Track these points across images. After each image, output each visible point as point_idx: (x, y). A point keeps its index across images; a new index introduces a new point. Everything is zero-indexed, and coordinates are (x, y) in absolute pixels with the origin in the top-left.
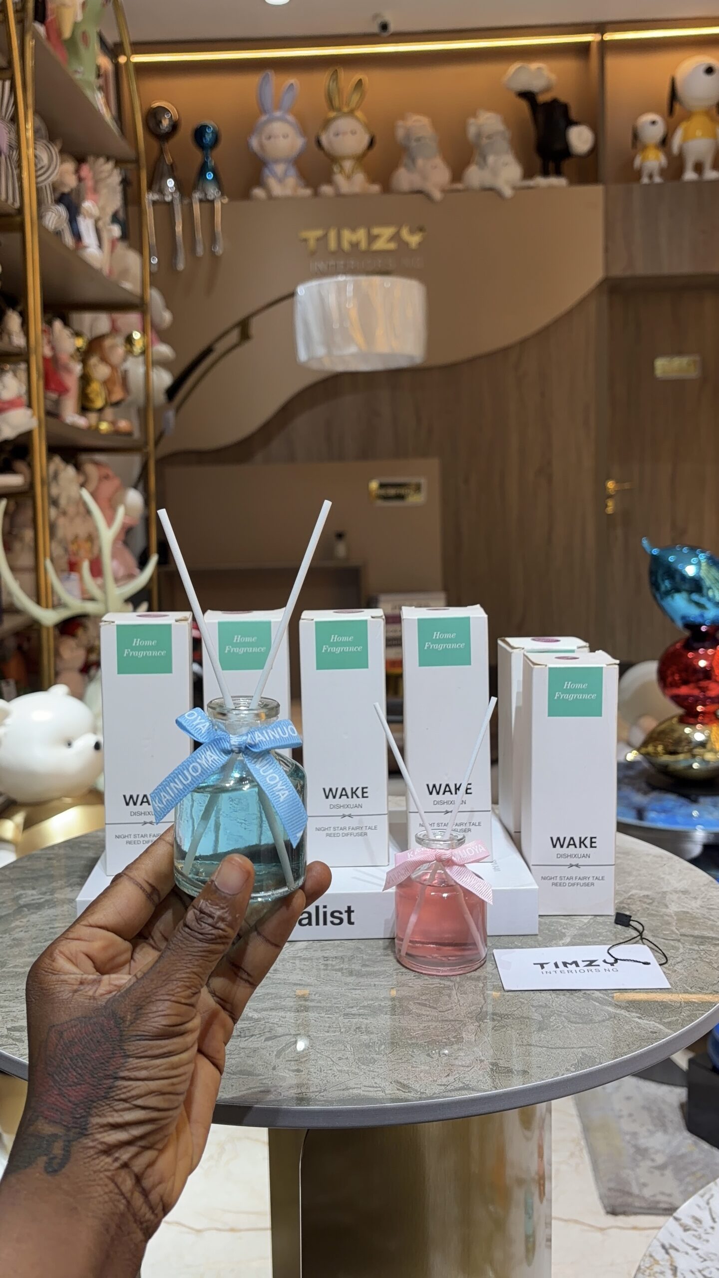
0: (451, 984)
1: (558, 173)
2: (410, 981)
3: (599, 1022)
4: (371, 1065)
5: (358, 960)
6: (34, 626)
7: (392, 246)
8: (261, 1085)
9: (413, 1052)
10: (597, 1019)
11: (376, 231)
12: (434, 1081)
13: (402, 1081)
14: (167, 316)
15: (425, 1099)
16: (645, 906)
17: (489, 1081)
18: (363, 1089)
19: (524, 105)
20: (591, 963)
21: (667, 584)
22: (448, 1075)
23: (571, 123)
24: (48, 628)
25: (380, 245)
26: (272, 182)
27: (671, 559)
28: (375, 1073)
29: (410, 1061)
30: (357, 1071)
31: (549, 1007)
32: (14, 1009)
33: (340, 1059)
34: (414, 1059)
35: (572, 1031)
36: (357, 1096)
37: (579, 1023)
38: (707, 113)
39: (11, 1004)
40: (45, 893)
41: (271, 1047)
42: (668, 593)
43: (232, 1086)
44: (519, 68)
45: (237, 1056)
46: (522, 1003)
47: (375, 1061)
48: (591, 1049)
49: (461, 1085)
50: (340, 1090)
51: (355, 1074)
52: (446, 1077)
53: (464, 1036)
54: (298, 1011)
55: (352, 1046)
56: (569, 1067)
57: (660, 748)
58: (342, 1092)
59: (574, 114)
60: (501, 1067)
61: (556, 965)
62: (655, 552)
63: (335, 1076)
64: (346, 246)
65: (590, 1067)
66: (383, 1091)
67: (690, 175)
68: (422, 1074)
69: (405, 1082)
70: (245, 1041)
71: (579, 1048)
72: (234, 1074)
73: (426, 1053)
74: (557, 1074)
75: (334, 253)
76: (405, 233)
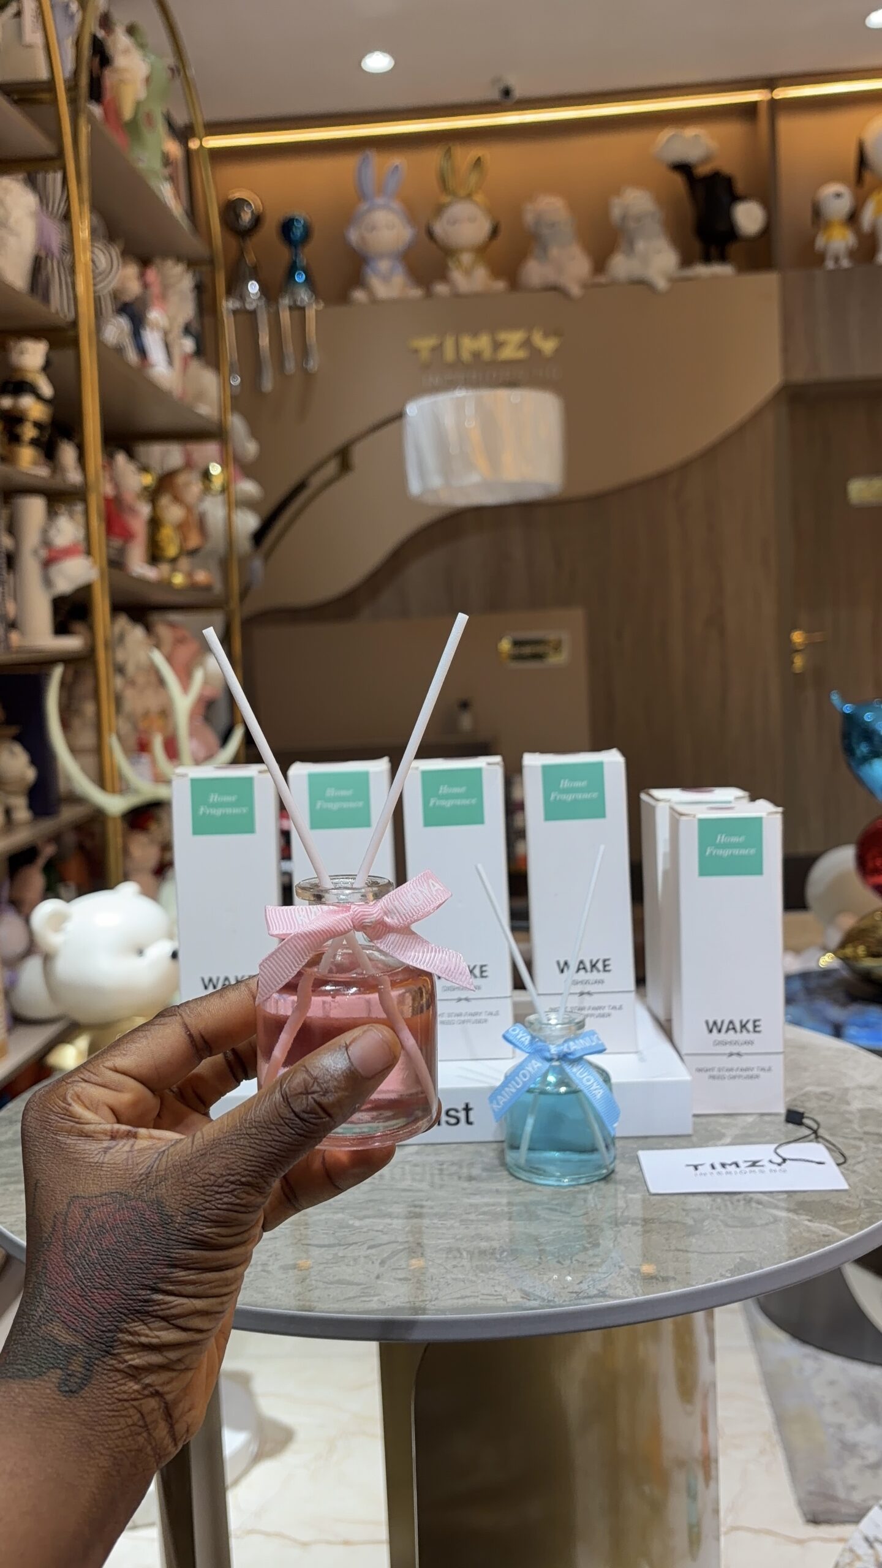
1: (723, 258)
3: (762, 1225)
4: (491, 1273)
6: (98, 816)
7: (521, 354)
8: (362, 1294)
9: (540, 1258)
10: (759, 1222)
11: (503, 336)
12: (564, 1288)
13: (526, 1289)
14: (252, 447)
15: (553, 1307)
16: (822, 1103)
17: (629, 1288)
18: (481, 1297)
19: (678, 180)
20: (754, 1164)
21: (863, 749)
22: (581, 1282)
23: (736, 198)
24: (114, 819)
25: (509, 353)
26: (375, 282)
27: (868, 717)
28: (495, 1281)
29: (537, 1268)
31: (703, 1211)
33: (455, 1267)
34: (541, 1267)
35: (729, 1235)
36: (473, 1305)
37: (737, 1227)
41: (374, 1255)
42: (866, 759)
44: (672, 135)
45: (334, 1265)
46: (671, 1207)
47: (496, 1268)
48: (751, 1253)
49: (596, 1292)
50: (454, 1298)
51: (472, 1281)
52: (578, 1284)
53: (601, 1242)
55: (469, 1252)
56: (723, 1273)
57: (861, 950)
58: (456, 1301)
61: (713, 1167)
62: (848, 709)
63: (448, 1285)
64: (466, 356)
65: (748, 1273)
66: (504, 1299)
68: (550, 1282)
69: (530, 1290)
70: (345, 1249)
71: (737, 1252)
72: (332, 1283)
73: (557, 1260)
74: (710, 1280)
75: (450, 365)
76: (537, 338)
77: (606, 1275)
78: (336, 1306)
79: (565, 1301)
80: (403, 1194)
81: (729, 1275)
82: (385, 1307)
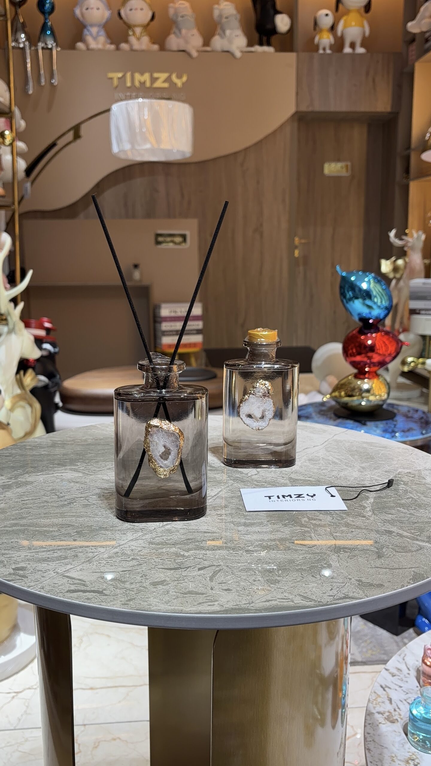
0: (309, 529)
1: (269, 44)
2: (281, 528)
3: (415, 551)
4: (277, 584)
5: (241, 516)
7: (166, 85)
8: (207, 601)
9: (302, 574)
10: (414, 549)
11: (156, 75)
12: (324, 593)
13: (303, 594)
14: (23, 124)
15: (322, 606)
16: (411, 479)
17: (361, 592)
18: (278, 600)
21: (350, 294)
22: (332, 589)
23: (278, 12)
25: (158, 84)
26: (89, 39)
27: (353, 278)
28: (282, 590)
29: (303, 581)
30: (269, 588)
31: (379, 543)
32: (13, 555)
34: (304, 579)
35: (400, 557)
36: (276, 605)
37: (402, 552)
38: (358, 11)
39: (10, 552)
40: (11, 478)
41: (204, 575)
42: (351, 299)
43: (187, 602)
45: (183, 582)
47: (279, 582)
48: (418, 568)
49: (343, 595)
50: (263, 602)
53: (331, 563)
54: (214, 550)
55: (259, 571)
56: (409, 581)
57: (343, 393)
58: (264, 603)
59: (279, 6)
60: (365, 582)
62: (344, 274)
63: (255, 593)
64: (137, 84)
65: (422, 580)
66: (293, 602)
67: (347, 50)
68: (314, 589)
69: (305, 595)
70: (185, 571)
71: (410, 568)
72: (185, 594)
73: (311, 575)
74: (403, 586)
75: (129, 88)
76: (174, 77)
77: (344, 584)
78: (194, 609)
79: (328, 602)
80: (206, 535)
81: (413, 582)
82: (224, 609)
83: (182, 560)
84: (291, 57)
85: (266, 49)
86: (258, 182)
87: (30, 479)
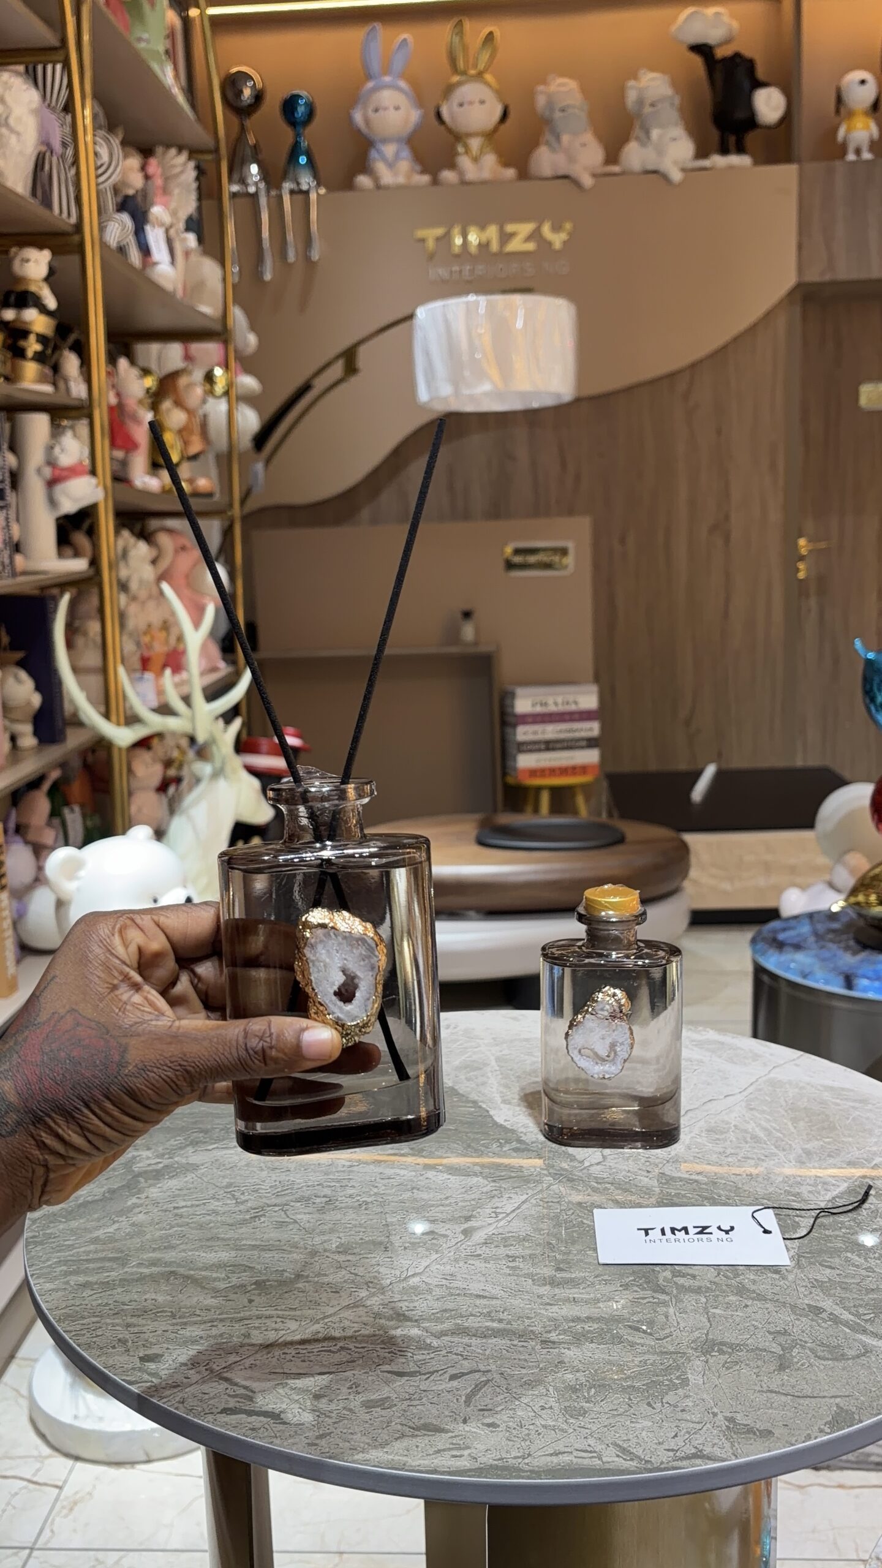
0: (667, 1298)
1: (740, 150)
2: (617, 1293)
3: (853, 1358)
4: (581, 1418)
5: (550, 1262)
6: (101, 745)
7: (531, 246)
8: (451, 1446)
9: (630, 1399)
10: (851, 1353)
11: (510, 228)
12: (659, 1443)
13: (621, 1443)
14: (252, 339)
15: (650, 1471)
17: (727, 1445)
18: (575, 1453)
19: (697, 61)
22: (676, 1436)
23: (759, 84)
24: (120, 749)
25: (515, 245)
26: (381, 167)
28: (587, 1431)
29: (628, 1413)
30: (565, 1426)
31: (790, 1335)
32: (145, 1329)
33: (543, 1408)
34: (632, 1411)
35: (821, 1371)
36: (569, 1465)
37: (828, 1359)
39: (141, 1321)
40: (162, 1156)
41: (458, 1390)
43: (417, 1447)
44: (692, 14)
45: (418, 1402)
46: (756, 1328)
47: (585, 1412)
48: (847, 1399)
49: (693, 1451)
50: (547, 1455)
51: (562, 1430)
52: (673, 1438)
53: (690, 1376)
54: (485, 1336)
55: (556, 1389)
56: (822, 1427)
57: (873, 898)
58: (549, 1459)
59: (761, 73)
60: (740, 1424)
62: (871, 655)
63: (539, 1434)
64: (473, 247)
65: (848, 1427)
66: (600, 1459)
68: (644, 1433)
69: (625, 1445)
70: (426, 1379)
71: (833, 1397)
72: (418, 1429)
73: (646, 1401)
74: (808, 1438)
75: (457, 256)
76: (546, 230)
77: (700, 1426)
78: (426, 1462)
79: (662, 1463)
80: (478, 1302)
81: (829, 1431)
82: (477, 1465)
83: (424, 1357)
84: (786, 174)
85: (734, 160)
86: (719, 432)
87: (195, 1159)
